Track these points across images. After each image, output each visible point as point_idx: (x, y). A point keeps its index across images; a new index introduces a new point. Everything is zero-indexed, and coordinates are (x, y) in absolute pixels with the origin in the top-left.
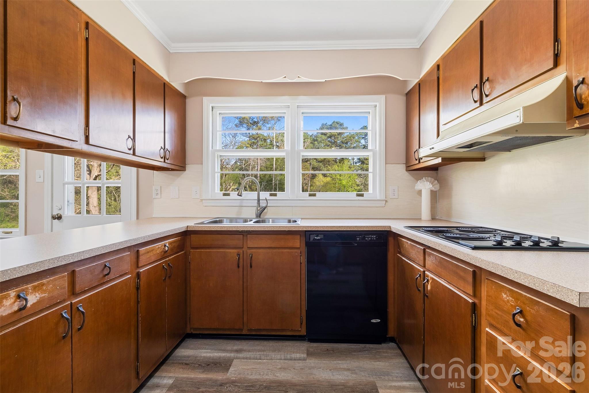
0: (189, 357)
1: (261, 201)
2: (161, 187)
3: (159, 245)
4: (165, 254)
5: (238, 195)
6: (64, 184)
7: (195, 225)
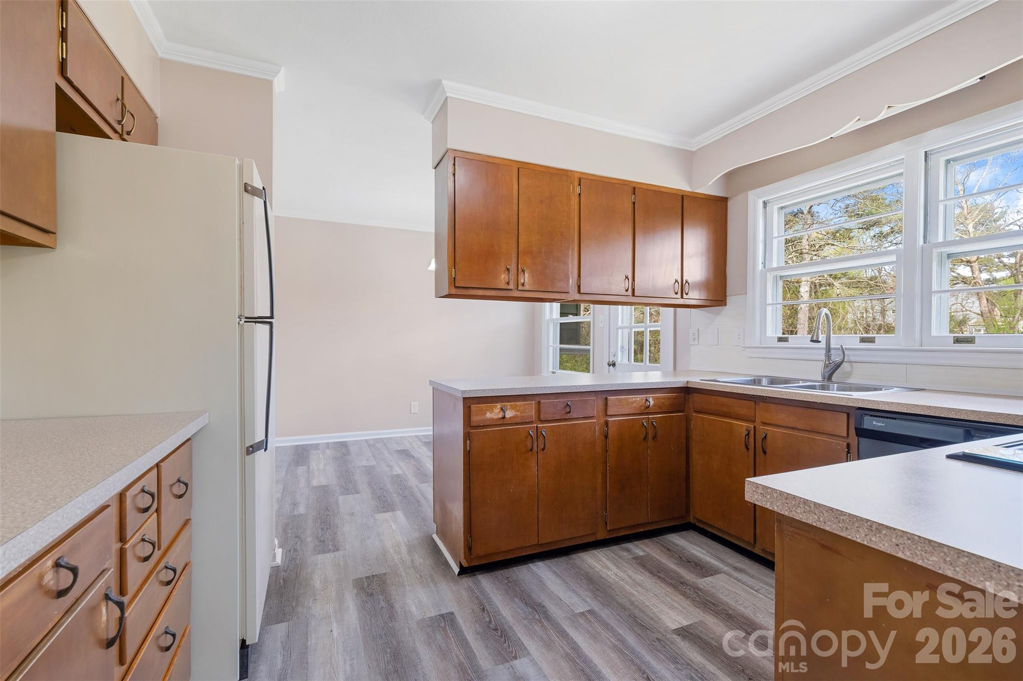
0: (677, 545)
1: (832, 352)
2: (698, 329)
3: (638, 397)
4: (646, 410)
5: (812, 341)
6: (618, 329)
7: (701, 381)
